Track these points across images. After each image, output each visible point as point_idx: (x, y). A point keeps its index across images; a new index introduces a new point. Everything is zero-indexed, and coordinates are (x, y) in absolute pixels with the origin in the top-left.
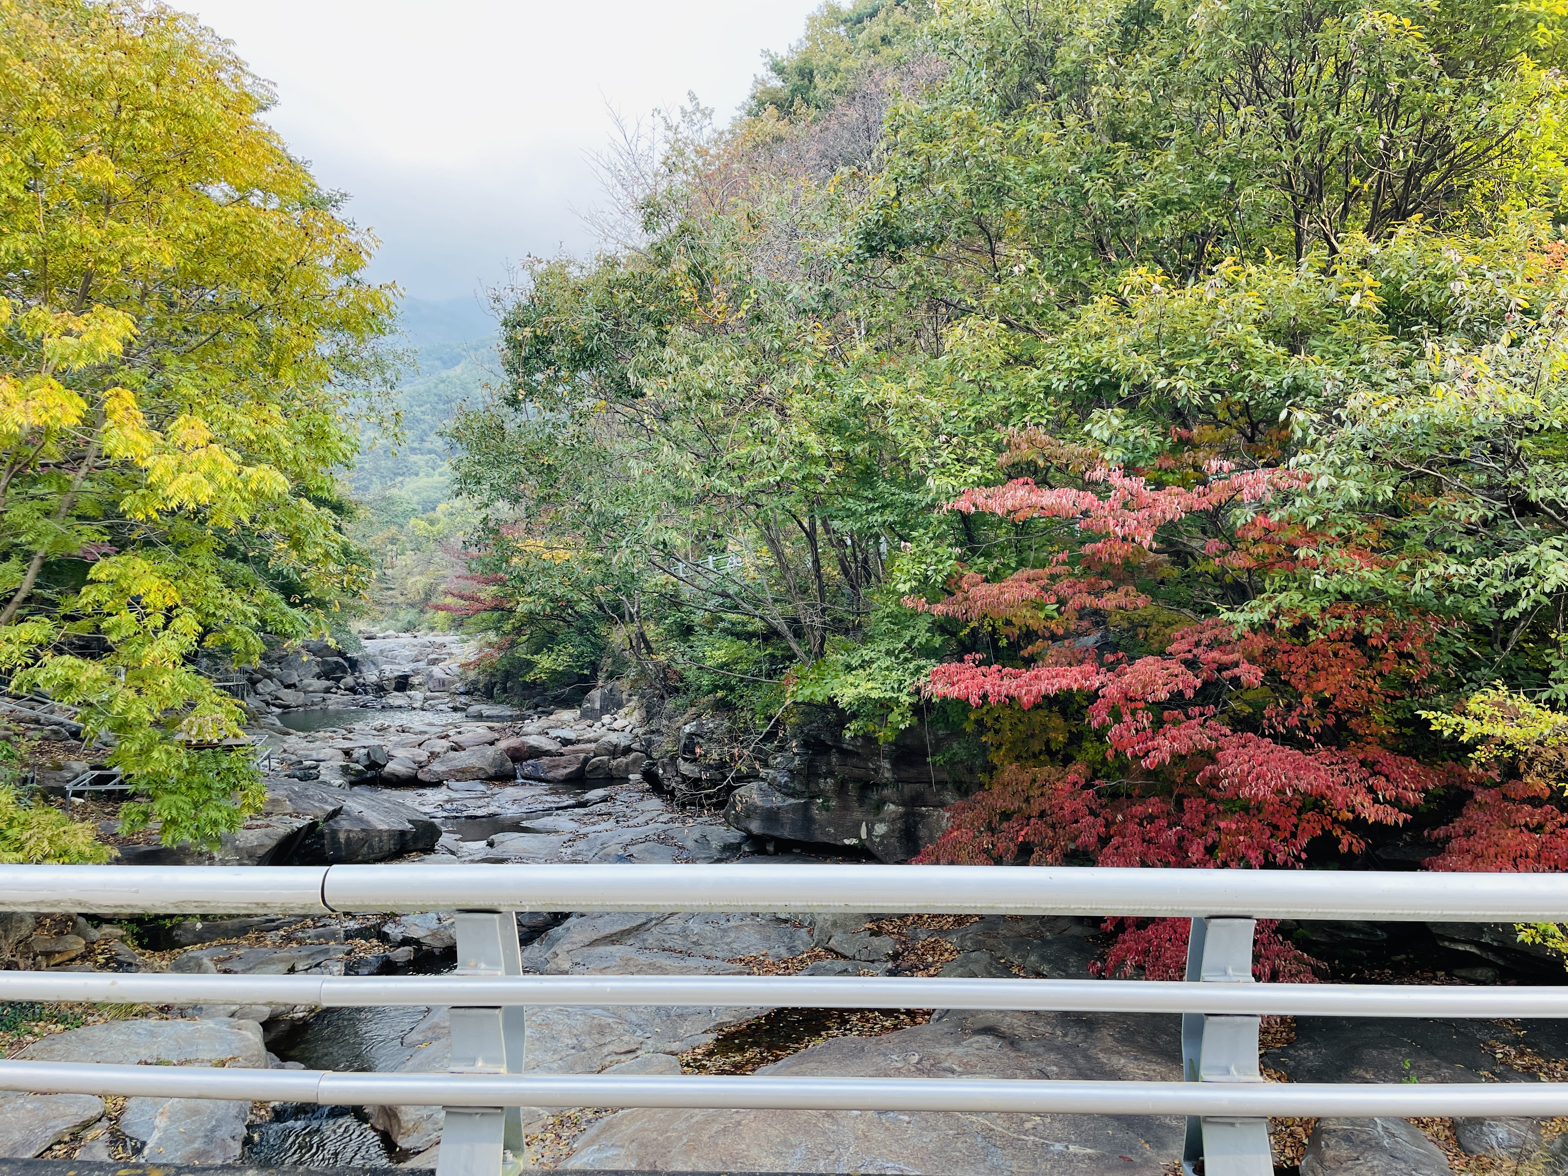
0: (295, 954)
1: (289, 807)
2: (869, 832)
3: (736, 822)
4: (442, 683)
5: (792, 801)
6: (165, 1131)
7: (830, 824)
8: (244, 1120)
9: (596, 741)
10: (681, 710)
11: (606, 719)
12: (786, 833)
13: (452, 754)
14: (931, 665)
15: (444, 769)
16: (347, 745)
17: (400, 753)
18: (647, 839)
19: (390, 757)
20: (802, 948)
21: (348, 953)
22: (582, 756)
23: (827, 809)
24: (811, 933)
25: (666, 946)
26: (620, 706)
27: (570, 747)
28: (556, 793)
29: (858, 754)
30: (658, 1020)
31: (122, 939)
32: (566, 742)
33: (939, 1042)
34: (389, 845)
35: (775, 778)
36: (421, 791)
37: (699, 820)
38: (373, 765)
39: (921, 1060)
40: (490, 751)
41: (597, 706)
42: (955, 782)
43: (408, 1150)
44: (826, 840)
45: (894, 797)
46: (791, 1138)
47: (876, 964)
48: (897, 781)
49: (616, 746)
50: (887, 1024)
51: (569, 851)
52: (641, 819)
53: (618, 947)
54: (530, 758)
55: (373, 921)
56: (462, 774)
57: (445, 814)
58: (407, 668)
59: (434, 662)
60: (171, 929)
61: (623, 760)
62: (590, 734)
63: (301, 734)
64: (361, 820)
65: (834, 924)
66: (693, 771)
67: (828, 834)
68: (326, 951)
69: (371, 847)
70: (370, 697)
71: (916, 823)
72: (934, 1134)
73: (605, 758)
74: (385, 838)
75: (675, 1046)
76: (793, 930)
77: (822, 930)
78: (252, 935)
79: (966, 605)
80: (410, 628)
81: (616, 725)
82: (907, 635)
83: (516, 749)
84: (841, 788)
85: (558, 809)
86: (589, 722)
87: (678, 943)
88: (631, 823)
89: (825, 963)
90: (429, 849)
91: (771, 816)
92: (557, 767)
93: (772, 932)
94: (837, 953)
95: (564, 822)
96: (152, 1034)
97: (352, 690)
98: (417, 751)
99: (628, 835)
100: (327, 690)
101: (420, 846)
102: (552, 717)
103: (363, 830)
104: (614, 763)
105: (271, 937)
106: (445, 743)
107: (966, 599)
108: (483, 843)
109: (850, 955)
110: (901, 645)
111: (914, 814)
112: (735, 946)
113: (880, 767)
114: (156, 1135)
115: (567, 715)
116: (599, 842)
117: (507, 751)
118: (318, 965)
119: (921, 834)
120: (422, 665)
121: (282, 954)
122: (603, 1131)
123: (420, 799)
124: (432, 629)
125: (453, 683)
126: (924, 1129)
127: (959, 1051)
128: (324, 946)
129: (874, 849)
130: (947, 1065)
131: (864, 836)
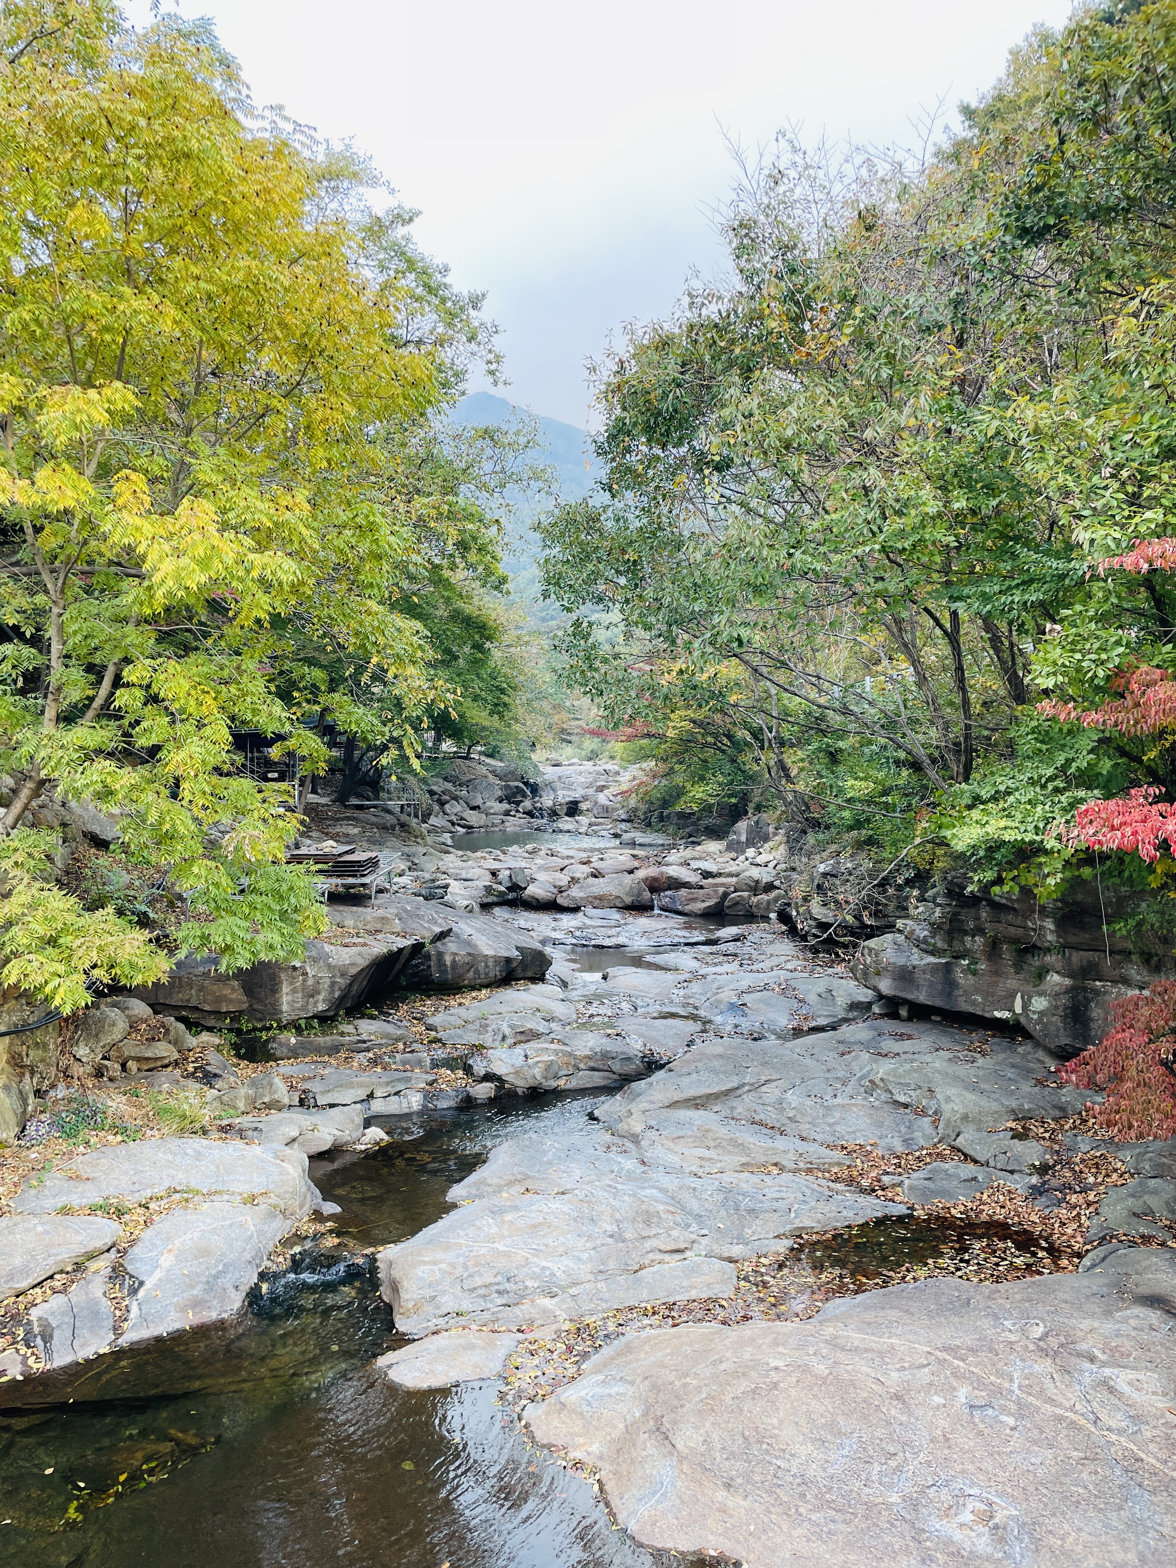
0: (375, 1079)
1: (397, 925)
2: (1025, 1006)
3: (864, 977)
4: (606, 809)
5: (931, 959)
6: (168, 1271)
7: (977, 991)
8: (258, 1266)
9: (737, 875)
10: (821, 846)
11: (751, 852)
12: (922, 997)
13: (592, 880)
14: (1092, 799)
15: (582, 895)
16: (496, 865)
17: (542, 876)
18: (766, 988)
19: (533, 880)
20: (922, 1142)
21: (431, 1084)
22: (721, 890)
23: (974, 973)
24: (935, 1124)
25: (757, 1118)
26: (766, 839)
27: (710, 880)
28: (688, 927)
29: (1014, 910)
30: (723, 1213)
31: (218, 1048)
32: (706, 875)
33: (1080, 1308)
34: (496, 972)
35: (913, 932)
36: (558, 916)
37: (830, 971)
38: (515, 887)
39: (1046, 1334)
40: (628, 879)
41: (743, 838)
42: (1142, 953)
43: (404, 1334)
44: (971, 1009)
45: (1059, 966)
46: (841, 1420)
47: (1016, 1176)
48: (1064, 947)
49: (757, 882)
50: (1018, 1261)
51: (682, 992)
52: (767, 964)
53: (701, 1112)
54: (669, 889)
55: (462, 1051)
56: (600, 901)
57: (574, 941)
58: (576, 795)
59: (601, 789)
60: (267, 1041)
61: (764, 897)
62: (732, 868)
63: (460, 853)
64: (469, 944)
65: (965, 1118)
66: (826, 916)
67: (974, 1003)
68: (408, 1080)
69: (477, 972)
70: (545, 821)
71: (1088, 1001)
72: (1049, 1454)
73: (746, 894)
74: (491, 964)
75: (736, 1251)
76: (912, 1117)
77: (948, 1123)
78: (343, 1055)
79: (1137, 713)
80: (593, 756)
81: (760, 860)
82: (1061, 759)
83: (655, 879)
84: (993, 949)
85: (686, 944)
86: (733, 855)
87: (770, 1116)
88: (754, 968)
89: (948, 1166)
90: (539, 978)
91: (905, 975)
92: (694, 900)
93: (888, 1117)
94: (966, 1155)
95: (686, 960)
96: (198, 1155)
97: (530, 814)
98: (558, 875)
99: (747, 980)
100: (507, 813)
101: (530, 974)
102: (698, 848)
103: (469, 954)
104: (755, 900)
105: (362, 1058)
106: (586, 869)
107: (1138, 705)
108: (598, 976)
109: (982, 1160)
110: (1050, 772)
111: (1085, 989)
112: (838, 1128)
113: (1042, 927)
114: (158, 1274)
115: (713, 846)
116: (715, 986)
117: (645, 880)
118: (397, 1093)
119: (1094, 1014)
120: (591, 791)
121: (364, 1078)
122: (619, 1354)
123: (554, 924)
124: (612, 758)
125: (616, 809)
126: (1035, 1442)
127: (1107, 1327)
128: (409, 1074)
129: (1030, 1028)
130: (1083, 1347)
131: (1018, 1009)
